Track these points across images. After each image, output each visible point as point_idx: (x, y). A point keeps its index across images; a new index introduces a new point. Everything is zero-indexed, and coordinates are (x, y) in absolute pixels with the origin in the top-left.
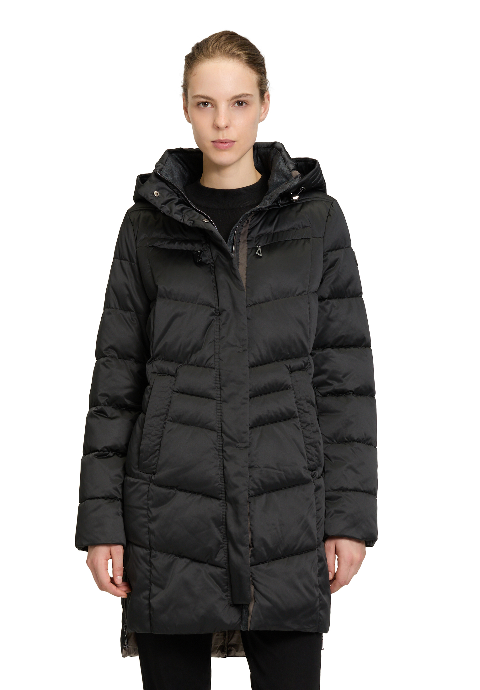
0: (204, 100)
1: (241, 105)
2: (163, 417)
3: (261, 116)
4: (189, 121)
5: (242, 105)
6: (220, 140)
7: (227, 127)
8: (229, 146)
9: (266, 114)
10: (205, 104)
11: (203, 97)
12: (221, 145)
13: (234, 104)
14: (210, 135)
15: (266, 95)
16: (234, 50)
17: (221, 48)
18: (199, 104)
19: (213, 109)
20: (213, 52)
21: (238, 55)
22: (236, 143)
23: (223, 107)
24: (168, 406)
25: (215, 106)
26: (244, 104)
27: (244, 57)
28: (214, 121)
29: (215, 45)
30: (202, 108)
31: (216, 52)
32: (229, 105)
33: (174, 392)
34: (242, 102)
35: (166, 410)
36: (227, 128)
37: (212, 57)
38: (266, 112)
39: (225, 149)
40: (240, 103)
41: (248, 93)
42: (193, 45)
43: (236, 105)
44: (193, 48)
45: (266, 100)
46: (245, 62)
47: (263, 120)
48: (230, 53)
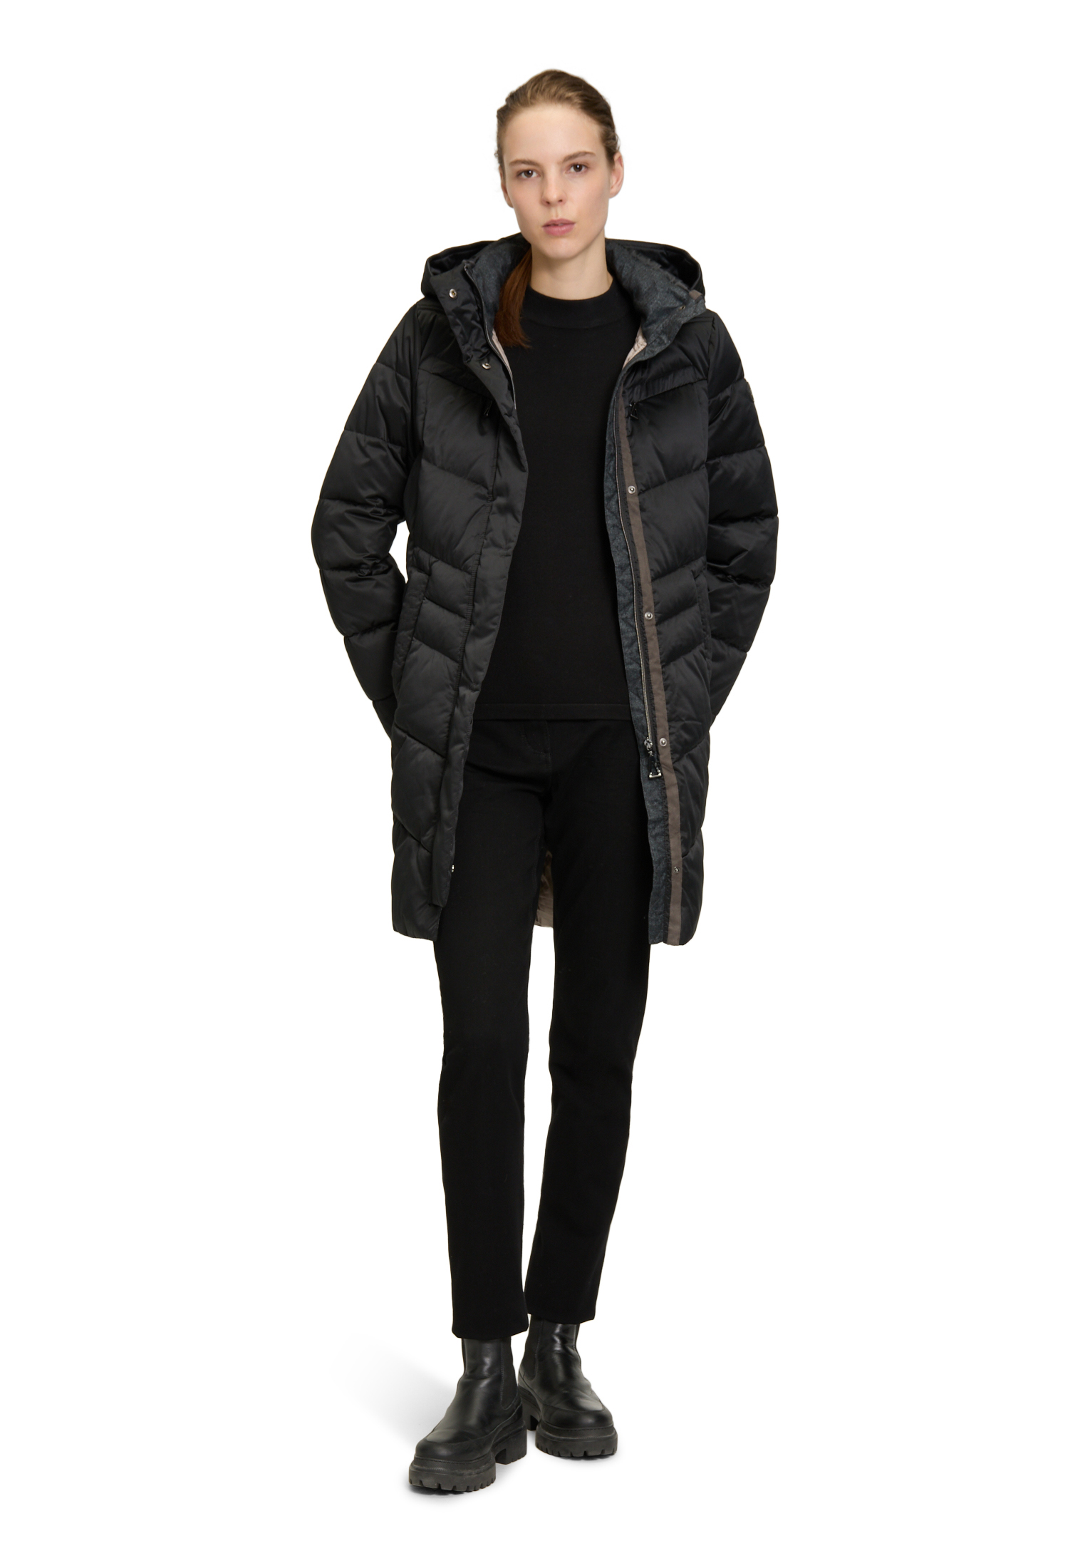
0: (525, 167)
3: (612, 187)
4: (511, 205)
5: (580, 169)
6: (552, 221)
7: (561, 201)
8: (568, 231)
9: (620, 185)
10: (528, 173)
11: (524, 162)
12: (556, 229)
13: (570, 169)
14: (539, 216)
15: (616, 157)
16: (562, 91)
17: (544, 90)
18: (519, 174)
19: (539, 179)
20: (533, 97)
21: (569, 99)
22: (576, 225)
23: (553, 173)
25: (542, 174)
27: (577, 100)
28: (542, 194)
29: (536, 87)
30: (525, 180)
31: (537, 97)
32: (561, 171)
34: (581, 166)
36: (561, 203)
37: (532, 104)
38: (619, 182)
39: (562, 235)
40: (578, 168)
41: (588, 150)
42: (506, 95)
43: (572, 170)
44: (507, 100)
45: (617, 165)
46: (579, 106)
47: (616, 193)
48: (557, 96)
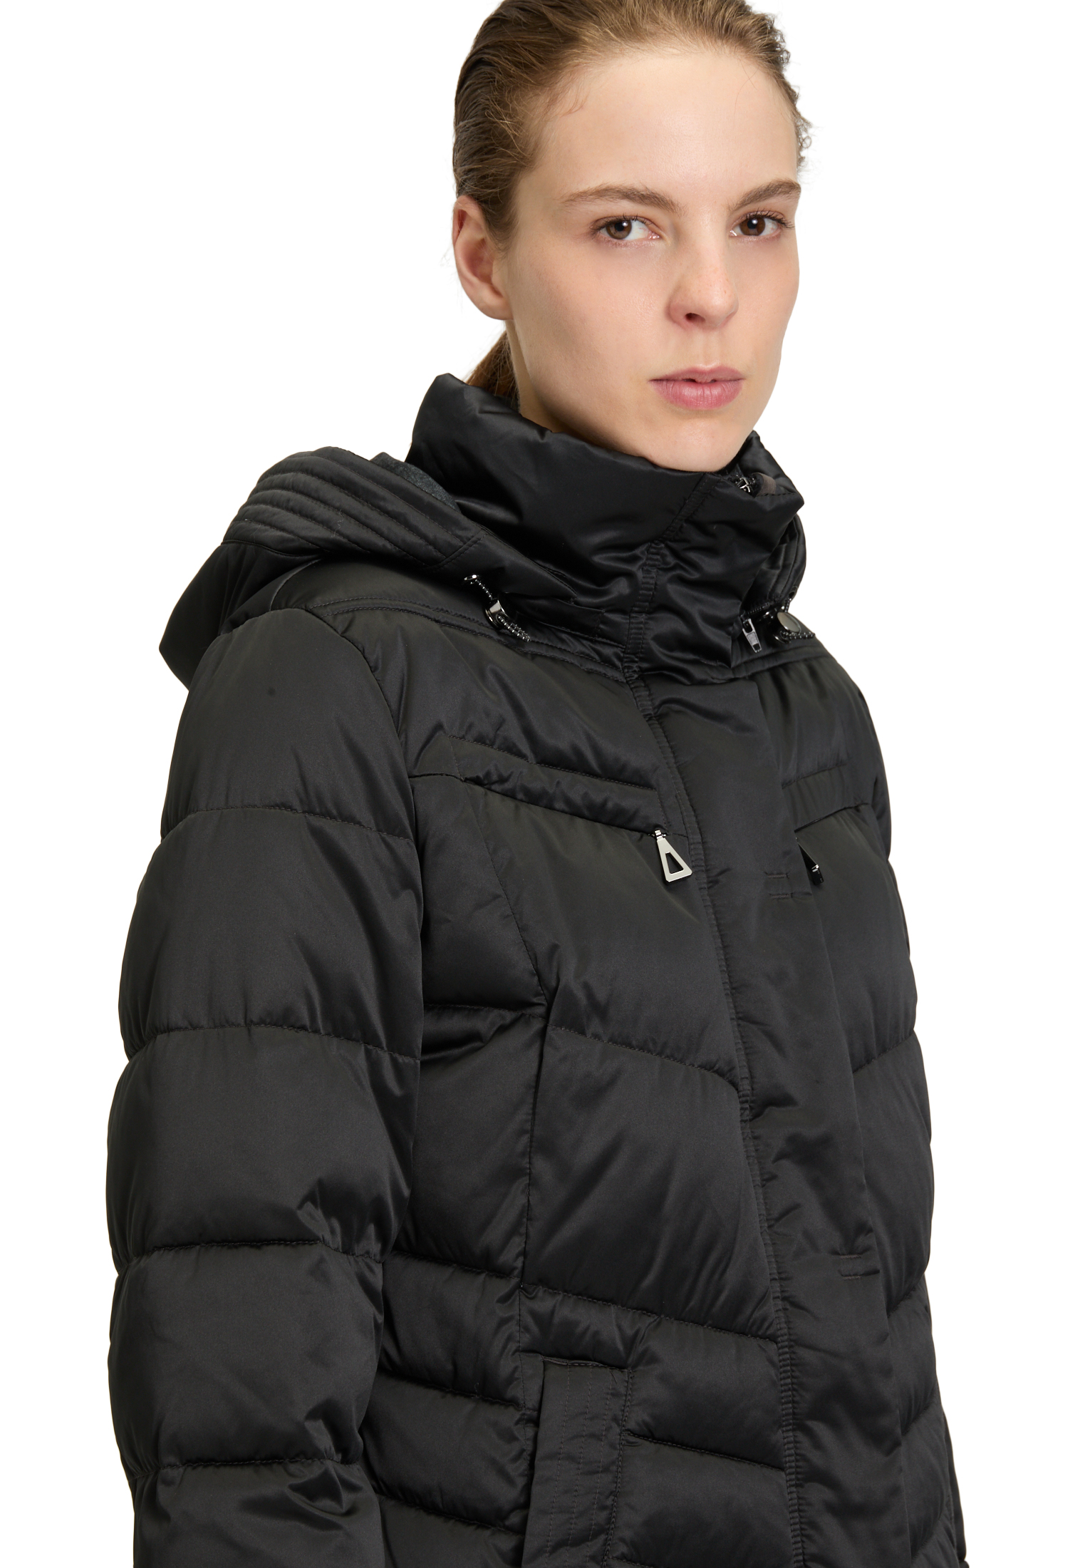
1: (755, 231)
2: (594, 1546)
5: (757, 228)
6: (692, 371)
7: (728, 315)
12: (694, 392)
14: (645, 350)
19: (659, 244)
22: (743, 384)
24: (612, 1497)
26: (770, 226)
31: (662, 16)
33: (632, 1439)
35: (604, 1514)
39: (709, 410)
40: (752, 223)
